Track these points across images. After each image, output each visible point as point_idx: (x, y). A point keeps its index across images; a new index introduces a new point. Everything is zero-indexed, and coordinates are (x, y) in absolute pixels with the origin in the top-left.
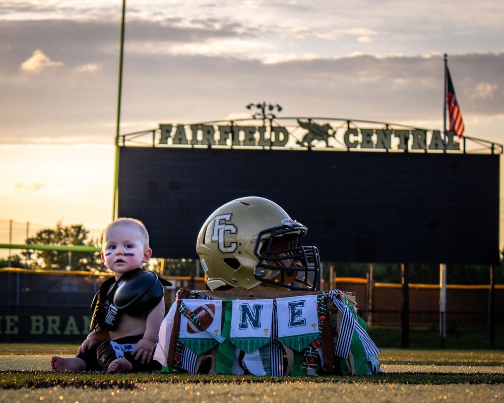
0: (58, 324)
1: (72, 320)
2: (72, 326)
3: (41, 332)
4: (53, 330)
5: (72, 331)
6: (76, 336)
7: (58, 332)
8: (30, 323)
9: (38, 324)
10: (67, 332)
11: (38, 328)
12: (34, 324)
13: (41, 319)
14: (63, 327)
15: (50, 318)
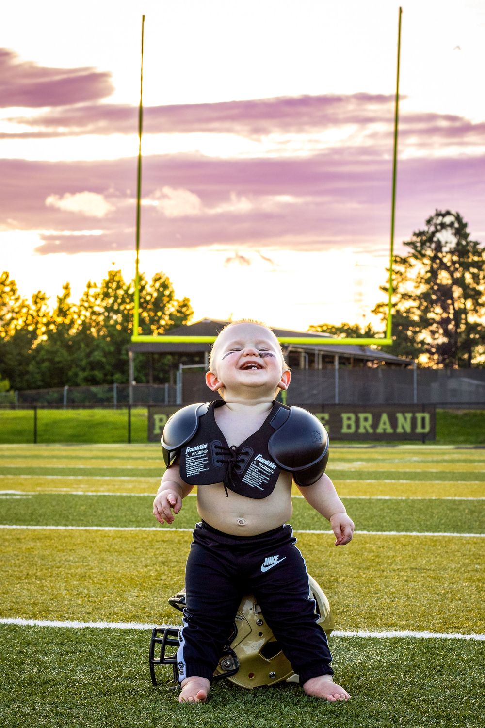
0: (370, 421)
1: (385, 417)
2: (384, 423)
3: (352, 430)
4: (365, 428)
5: (385, 430)
6: (390, 434)
7: (370, 431)
8: (341, 421)
9: (349, 422)
10: (380, 430)
11: (349, 427)
12: (345, 422)
13: (353, 416)
14: (375, 425)
15: (362, 416)
